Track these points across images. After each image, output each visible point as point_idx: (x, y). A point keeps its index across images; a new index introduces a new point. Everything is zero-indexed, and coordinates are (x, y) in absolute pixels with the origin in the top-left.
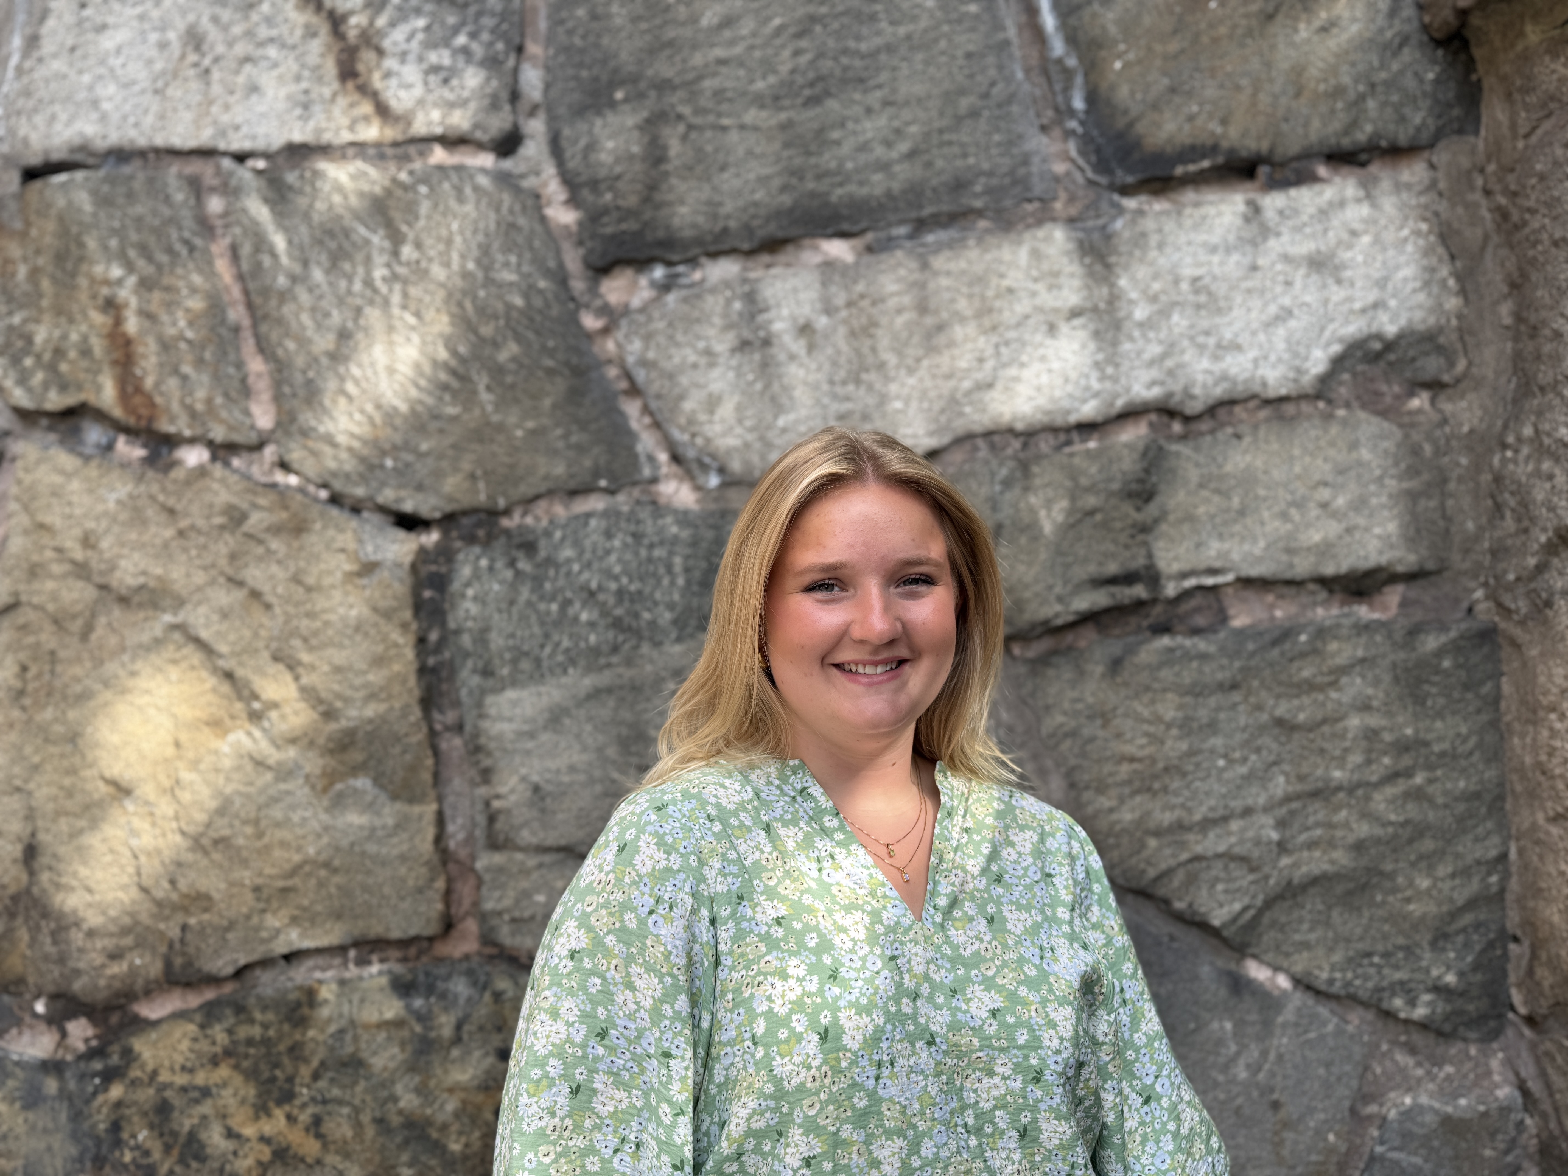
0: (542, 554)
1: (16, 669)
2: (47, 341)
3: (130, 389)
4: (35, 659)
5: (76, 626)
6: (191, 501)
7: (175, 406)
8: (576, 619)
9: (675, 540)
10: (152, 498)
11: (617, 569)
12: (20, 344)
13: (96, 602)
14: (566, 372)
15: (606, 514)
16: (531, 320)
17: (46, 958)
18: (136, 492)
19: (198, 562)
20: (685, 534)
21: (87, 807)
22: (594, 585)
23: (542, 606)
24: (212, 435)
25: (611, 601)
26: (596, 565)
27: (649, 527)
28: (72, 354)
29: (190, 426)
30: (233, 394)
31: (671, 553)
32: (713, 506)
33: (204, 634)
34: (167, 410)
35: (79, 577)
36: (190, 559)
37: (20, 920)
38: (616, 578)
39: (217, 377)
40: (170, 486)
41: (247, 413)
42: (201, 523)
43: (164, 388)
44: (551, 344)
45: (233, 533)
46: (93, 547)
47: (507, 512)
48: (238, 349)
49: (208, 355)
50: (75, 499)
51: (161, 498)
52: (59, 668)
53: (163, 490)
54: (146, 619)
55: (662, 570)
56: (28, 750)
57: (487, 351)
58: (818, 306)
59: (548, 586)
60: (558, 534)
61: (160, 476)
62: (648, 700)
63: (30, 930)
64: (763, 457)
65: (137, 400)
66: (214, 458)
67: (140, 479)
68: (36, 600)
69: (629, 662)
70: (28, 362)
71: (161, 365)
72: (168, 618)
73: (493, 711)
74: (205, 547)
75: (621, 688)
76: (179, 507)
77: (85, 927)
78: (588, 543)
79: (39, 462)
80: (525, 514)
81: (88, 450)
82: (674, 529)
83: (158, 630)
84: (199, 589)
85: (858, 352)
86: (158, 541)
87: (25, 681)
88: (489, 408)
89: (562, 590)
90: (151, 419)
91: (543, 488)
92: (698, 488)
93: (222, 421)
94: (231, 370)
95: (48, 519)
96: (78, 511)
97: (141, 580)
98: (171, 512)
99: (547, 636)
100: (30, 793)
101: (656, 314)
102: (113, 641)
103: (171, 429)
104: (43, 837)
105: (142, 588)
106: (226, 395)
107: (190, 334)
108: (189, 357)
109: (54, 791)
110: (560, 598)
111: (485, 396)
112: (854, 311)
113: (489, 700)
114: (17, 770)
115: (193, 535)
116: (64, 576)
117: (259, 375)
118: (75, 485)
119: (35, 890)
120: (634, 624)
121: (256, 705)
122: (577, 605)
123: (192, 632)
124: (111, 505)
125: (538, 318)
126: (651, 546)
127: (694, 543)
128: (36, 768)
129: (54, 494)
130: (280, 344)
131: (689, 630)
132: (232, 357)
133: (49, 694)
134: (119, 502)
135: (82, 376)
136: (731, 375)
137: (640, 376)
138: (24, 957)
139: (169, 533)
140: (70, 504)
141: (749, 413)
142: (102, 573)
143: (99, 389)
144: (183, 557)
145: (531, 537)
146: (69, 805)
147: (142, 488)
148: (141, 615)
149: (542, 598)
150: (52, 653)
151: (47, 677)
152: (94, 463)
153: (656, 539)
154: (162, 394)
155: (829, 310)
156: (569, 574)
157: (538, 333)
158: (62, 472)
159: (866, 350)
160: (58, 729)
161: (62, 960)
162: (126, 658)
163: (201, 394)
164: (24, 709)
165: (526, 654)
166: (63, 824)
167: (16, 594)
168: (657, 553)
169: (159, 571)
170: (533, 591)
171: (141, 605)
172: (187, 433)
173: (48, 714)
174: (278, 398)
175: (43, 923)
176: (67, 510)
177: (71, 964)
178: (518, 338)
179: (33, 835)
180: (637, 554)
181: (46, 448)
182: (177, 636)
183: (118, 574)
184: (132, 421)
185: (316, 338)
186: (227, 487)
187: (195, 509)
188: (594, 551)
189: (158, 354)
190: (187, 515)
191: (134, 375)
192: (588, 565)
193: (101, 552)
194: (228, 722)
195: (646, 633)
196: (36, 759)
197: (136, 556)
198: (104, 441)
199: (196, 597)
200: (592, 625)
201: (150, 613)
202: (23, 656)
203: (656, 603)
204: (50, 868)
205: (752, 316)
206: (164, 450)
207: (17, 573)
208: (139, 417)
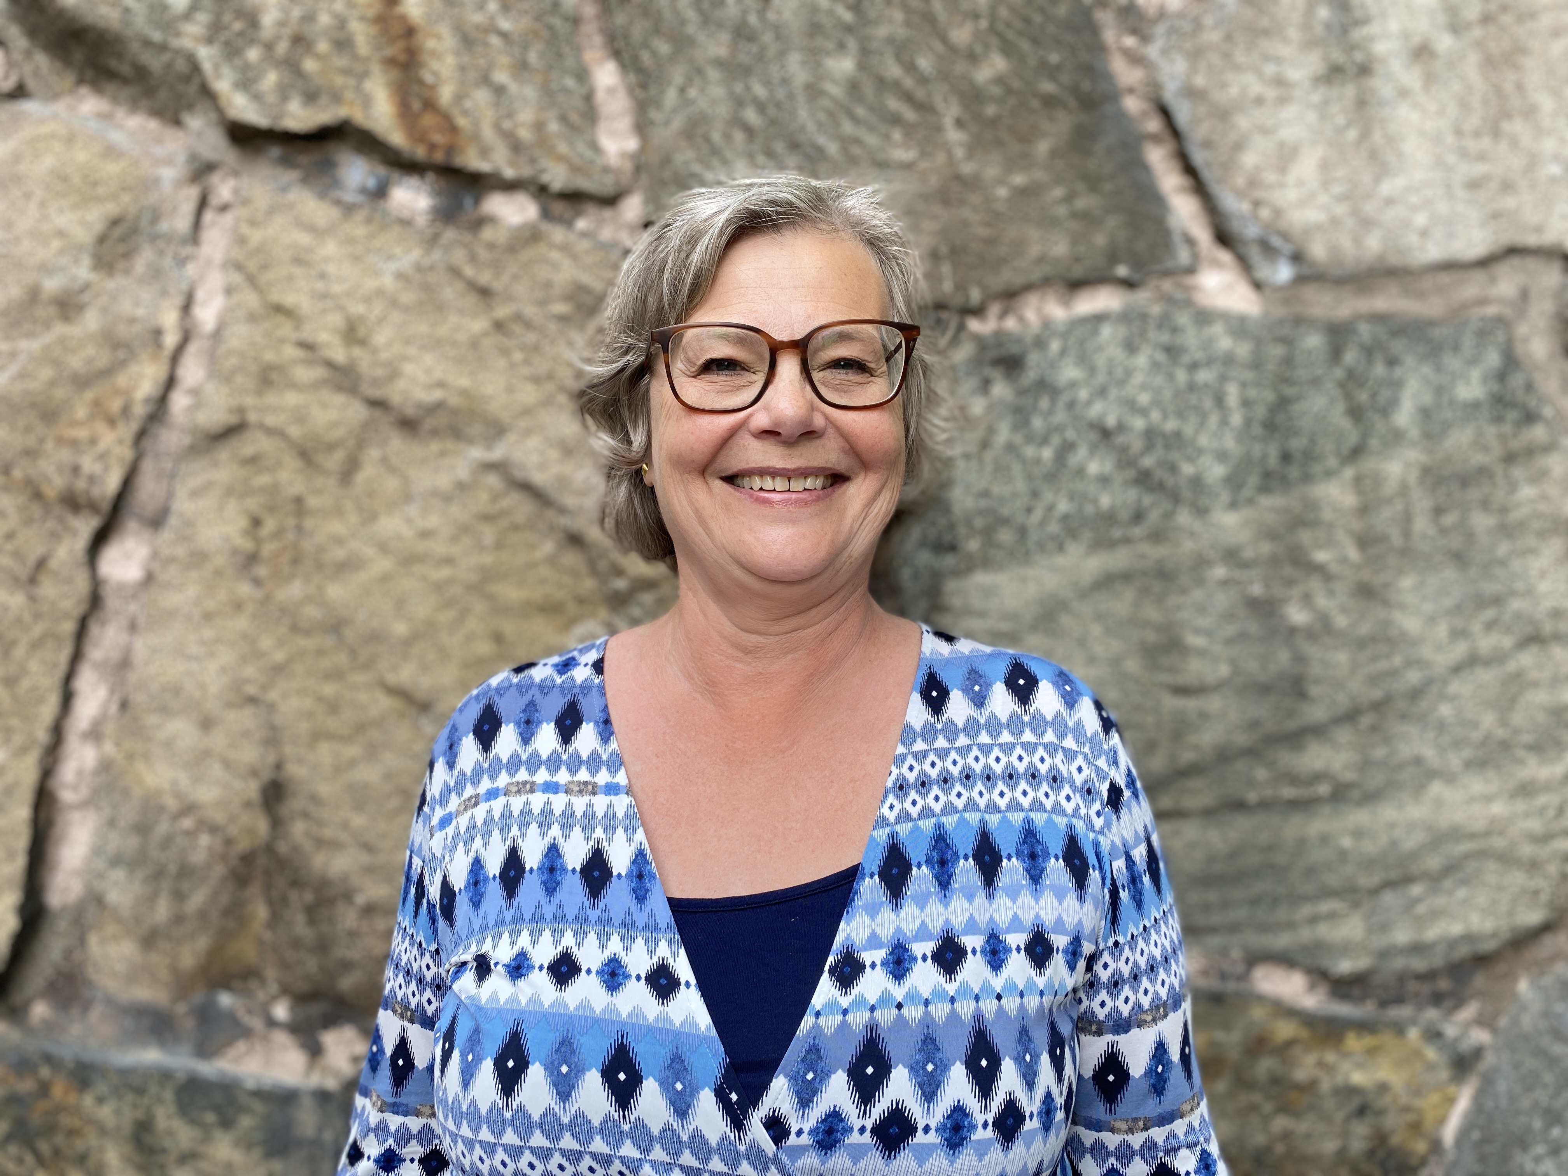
0: (1030, 375)
1: (243, 522)
2: (282, 24)
3: (416, 105)
4: (272, 509)
5: (334, 461)
6: (515, 278)
7: (488, 133)
8: (1080, 472)
9: (1229, 360)
10: (455, 272)
11: (1144, 399)
12: (238, 26)
13: (366, 425)
14: (1073, 103)
15: (1125, 317)
16: (1027, 20)
17: (296, 943)
18: (426, 262)
19: (525, 371)
20: (1243, 350)
21: (360, 728)
22: (1111, 421)
23: (1030, 451)
24: (545, 178)
25: (1137, 445)
26: (1113, 393)
27: (1191, 338)
28: (323, 46)
29: (512, 164)
30: (574, 118)
31: (1223, 378)
32: (1280, 312)
33: (538, 478)
34: (476, 137)
35: (339, 388)
36: (512, 366)
37: (254, 891)
38: (1144, 412)
39: (548, 93)
40: (484, 254)
41: (595, 147)
42: (530, 311)
43: (468, 104)
44: (1054, 58)
45: (581, 328)
46: (362, 342)
47: (978, 312)
48: (578, 50)
49: (533, 57)
50: (331, 268)
51: (469, 271)
52: (309, 523)
53: (473, 258)
54: (443, 454)
55: (1208, 403)
56: (266, 643)
57: (960, 67)
58: (1441, 19)
59: (1037, 423)
60: (1055, 346)
61: (467, 237)
62: (1184, 591)
63: (270, 903)
64: (1357, 241)
65: (428, 120)
66: (546, 214)
67: (433, 241)
68: (270, 420)
69: (1157, 536)
70: (253, 54)
71: (463, 69)
72: (477, 453)
73: (956, 602)
74: (536, 349)
75: (1144, 573)
76: (497, 286)
77: (360, 899)
78: (1100, 361)
79: (272, 211)
80: (1003, 315)
81: (350, 197)
82: (1225, 343)
83: (463, 472)
84: (527, 411)
85: (1498, 91)
86: (462, 337)
87: (258, 541)
88: (959, 153)
89: (1060, 429)
90: (450, 150)
91: (1036, 275)
92: (1257, 285)
93: (561, 158)
94: (570, 82)
95: (289, 299)
96: (336, 288)
97: (437, 395)
98: (485, 293)
99: (1035, 494)
100: (271, 707)
101: (1208, 21)
102: (392, 484)
103: (484, 166)
104: (295, 770)
105: (439, 406)
106: (563, 119)
107: (505, 24)
108: (504, 60)
109: (307, 703)
110: (1056, 440)
111: (954, 135)
112: (1492, 29)
113: (951, 586)
114: (250, 671)
115: (517, 328)
116: (316, 386)
117: (611, 91)
118: (330, 248)
119: (282, 848)
120: (1170, 482)
121: (621, 584)
122: (1082, 452)
123: (518, 474)
124: (388, 282)
125: (1038, 19)
126: (1194, 367)
127: (1256, 364)
128: (279, 670)
129: (298, 261)
130: (645, 45)
131: (1247, 492)
132: (570, 62)
133: (296, 561)
134: (401, 276)
135: (339, 80)
136: (1312, 117)
137: (1183, 114)
138: (261, 942)
139: (479, 325)
140: (322, 276)
141: (1340, 173)
142: (376, 382)
143: (367, 102)
144: (502, 363)
145: (1014, 349)
146: (332, 724)
147: (437, 255)
148: (435, 446)
149: (1030, 439)
150: (298, 501)
151: (290, 536)
152: (360, 216)
153: (1199, 355)
154: (465, 113)
155: (1456, 27)
156: (1072, 405)
157: (1035, 41)
158: (311, 228)
159: (1509, 87)
160: (312, 612)
161: (323, 946)
162: (413, 510)
163: (526, 116)
164: (257, 582)
165: (1005, 521)
166: (325, 752)
167: (241, 410)
168: (1204, 376)
169: (464, 382)
170: (1015, 428)
171: (435, 433)
172: (509, 173)
173: (294, 590)
174: (642, 127)
175: (294, 896)
176: (320, 286)
177: (341, 952)
178: (1008, 49)
179: (279, 766)
180: (1171, 377)
181: (284, 189)
182: (493, 480)
183: (401, 385)
184: (420, 153)
185: (701, 37)
186: (575, 257)
187: (521, 289)
188: (1110, 373)
189: (457, 54)
190: (510, 298)
191: (420, 82)
192: (1102, 392)
193: (375, 351)
194: (572, 608)
195: (1186, 494)
196: (279, 656)
197: (429, 359)
198: (371, 183)
199: (522, 424)
200: (1104, 480)
201: (450, 445)
202: (253, 504)
203: (1200, 451)
204: (306, 815)
205: (1345, 30)
206: (468, 201)
207: (240, 379)
208: (432, 147)
